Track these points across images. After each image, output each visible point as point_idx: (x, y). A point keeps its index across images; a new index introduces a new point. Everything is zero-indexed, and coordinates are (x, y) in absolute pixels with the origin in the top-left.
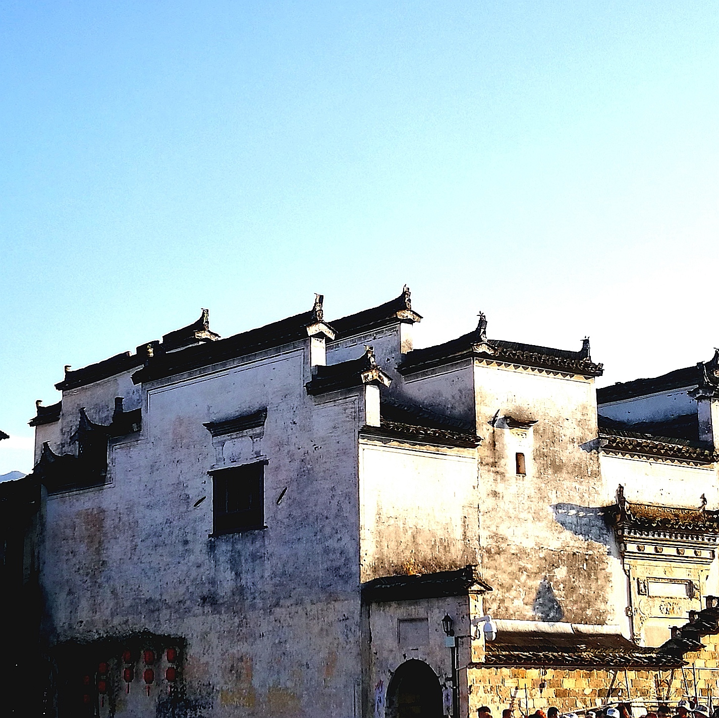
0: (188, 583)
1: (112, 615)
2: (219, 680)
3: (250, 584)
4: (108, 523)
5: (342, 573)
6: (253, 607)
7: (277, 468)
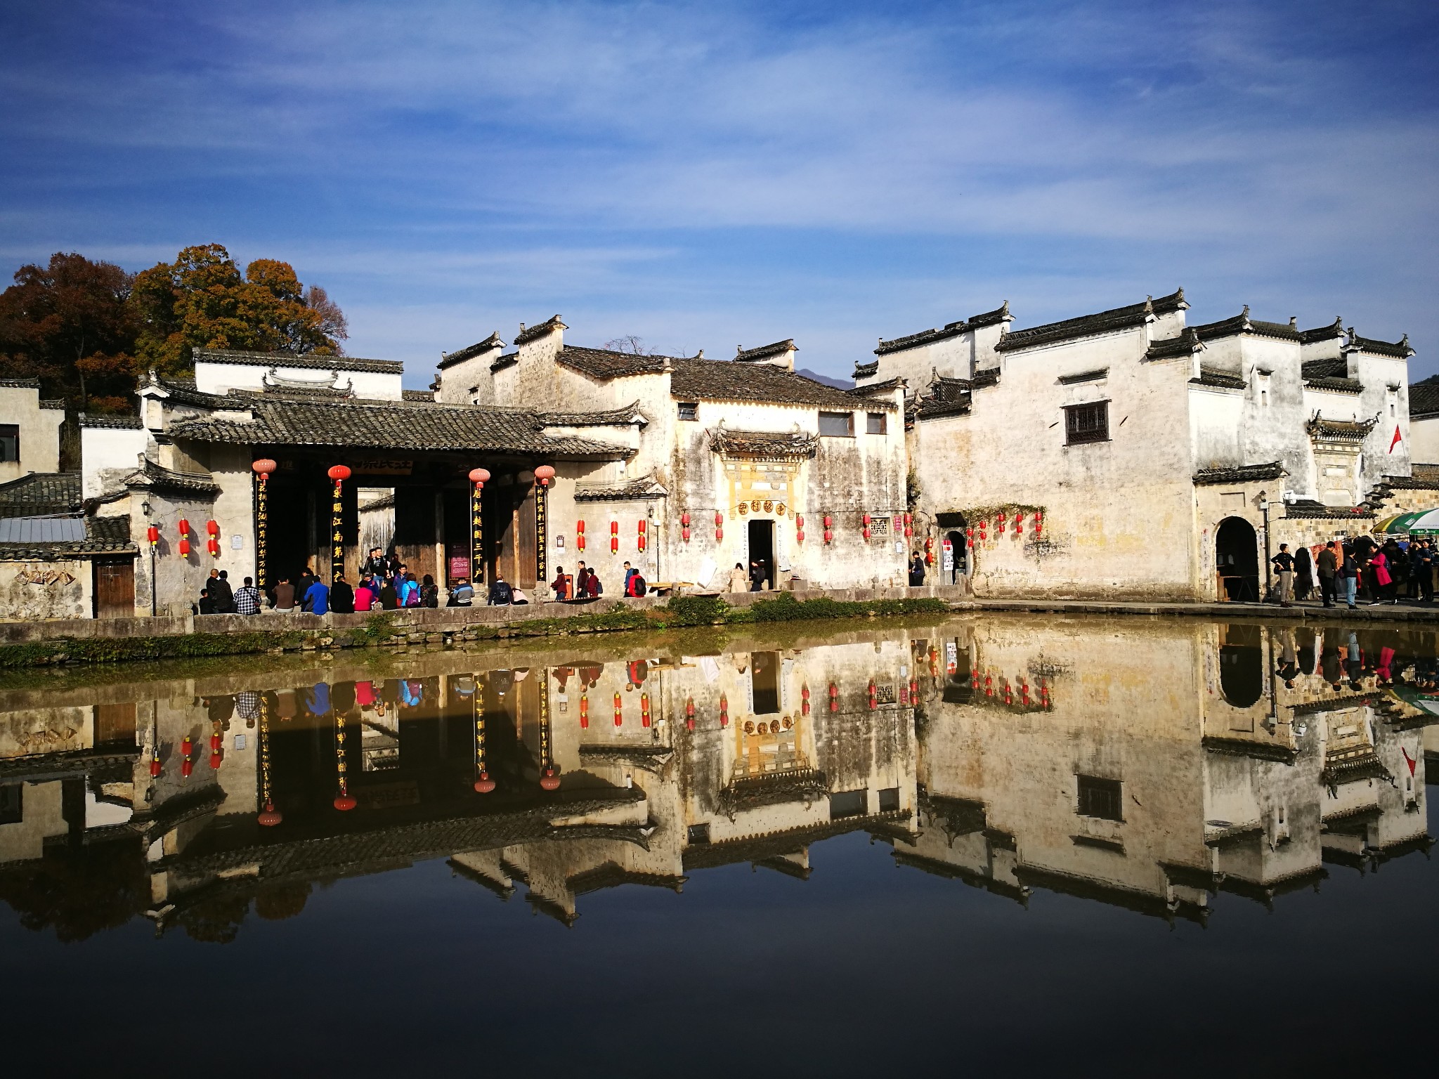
0: (1046, 474)
1: (982, 494)
2: (1075, 531)
3: (1099, 474)
4: (974, 439)
5: (1175, 467)
6: (1102, 488)
7: (1120, 405)
